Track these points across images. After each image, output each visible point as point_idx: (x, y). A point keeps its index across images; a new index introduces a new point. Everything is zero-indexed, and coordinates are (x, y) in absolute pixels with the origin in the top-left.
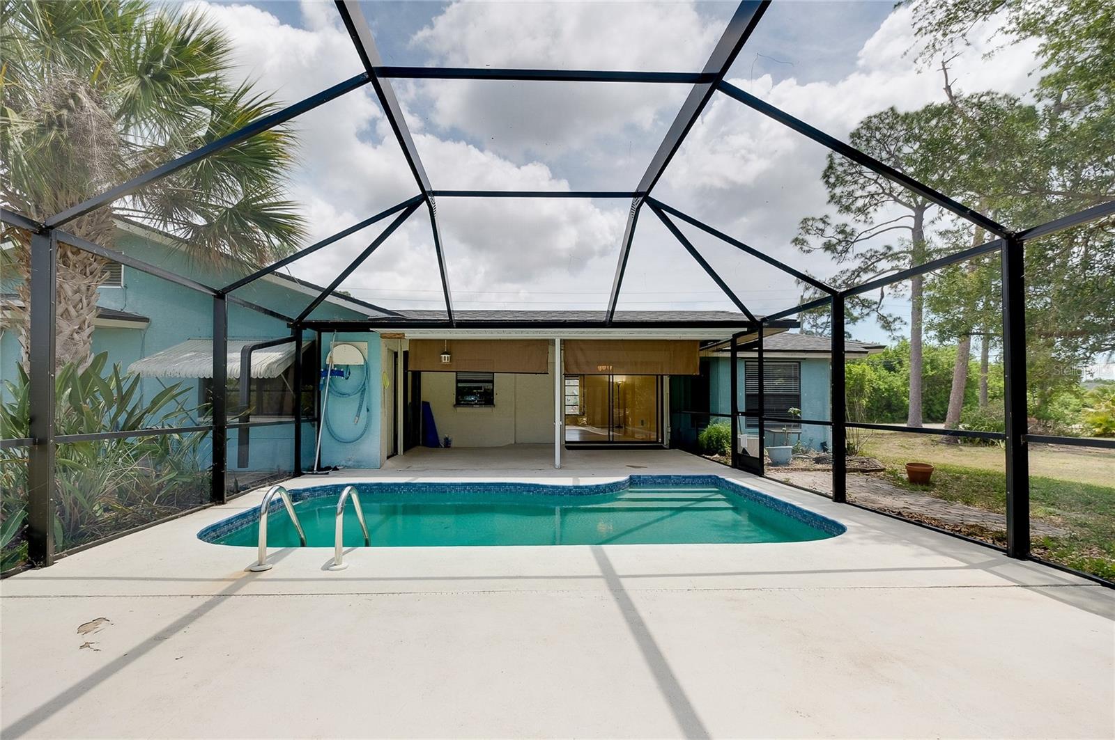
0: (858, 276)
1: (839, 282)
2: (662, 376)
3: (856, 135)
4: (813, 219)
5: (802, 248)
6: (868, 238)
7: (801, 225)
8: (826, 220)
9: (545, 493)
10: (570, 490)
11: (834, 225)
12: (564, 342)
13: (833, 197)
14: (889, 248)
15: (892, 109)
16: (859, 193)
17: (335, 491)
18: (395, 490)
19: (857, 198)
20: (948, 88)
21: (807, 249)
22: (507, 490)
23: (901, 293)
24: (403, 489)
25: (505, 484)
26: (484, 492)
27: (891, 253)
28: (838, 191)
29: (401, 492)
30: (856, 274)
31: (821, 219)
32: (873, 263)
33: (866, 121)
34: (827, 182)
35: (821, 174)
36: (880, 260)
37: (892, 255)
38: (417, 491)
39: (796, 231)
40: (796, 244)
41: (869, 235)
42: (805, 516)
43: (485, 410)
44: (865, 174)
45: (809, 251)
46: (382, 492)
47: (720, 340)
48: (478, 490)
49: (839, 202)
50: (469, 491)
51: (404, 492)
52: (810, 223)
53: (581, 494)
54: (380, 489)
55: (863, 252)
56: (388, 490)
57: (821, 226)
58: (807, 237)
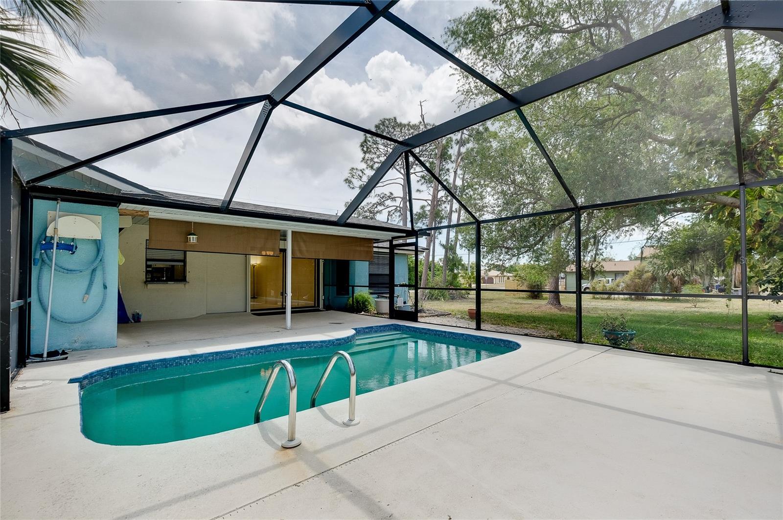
0: (376, 207)
1: (366, 209)
2: (318, 260)
3: (377, 127)
4: (357, 169)
5: (349, 185)
6: (383, 186)
7: (350, 172)
8: (364, 171)
9: (315, 347)
10: (333, 342)
11: (367, 175)
12: (294, 233)
13: (363, 159)
14: (391, 194)
15: (395, 118)
16: (376, 160)
17: (112, 373)
18: (180, 364)
19: (375, 162)
20: (422, 116)
21: (352, 186)
22: (283, 349)
23: (394, 219)
24: (189, 361)
25: (282, 344)
26: (265, 353)
27: (393, 197)
28: (367, 155)
29: (187, 364)
30: (375, 205)
31: (361, 170)
32: (384, 201)
33: (383, 120)
34: (363, 150)
35: (360, 144)
36: (388, 199)
37: (393, 198)
38: (203, 360)
39: (347, 175)
40: (346, 183)
41: (383, 185)
42: (478, 339)
43: (179, 286)
44: (380, 150)
45: (353, 188)
46: (166, 367)
47: (379, 240)
48: (260, 352)
49: (366, 162)
50: (252, 354)
51: (190, 364)
52: (355, 171)
53: (340, 344)
54: (165, 364)
55: (380, 194)
56: (172, 364)
57: (361, 174)
58: (353, 180)
